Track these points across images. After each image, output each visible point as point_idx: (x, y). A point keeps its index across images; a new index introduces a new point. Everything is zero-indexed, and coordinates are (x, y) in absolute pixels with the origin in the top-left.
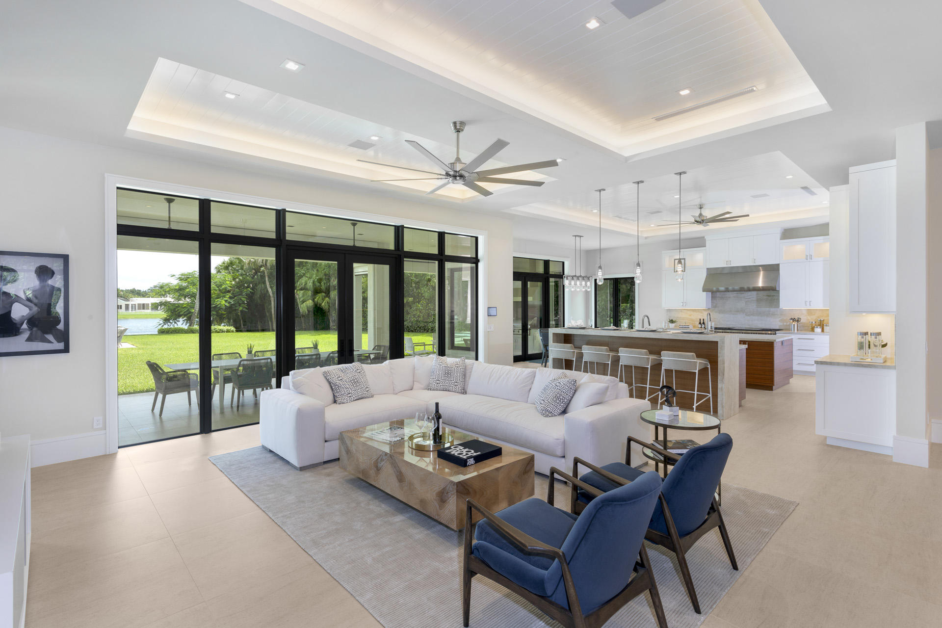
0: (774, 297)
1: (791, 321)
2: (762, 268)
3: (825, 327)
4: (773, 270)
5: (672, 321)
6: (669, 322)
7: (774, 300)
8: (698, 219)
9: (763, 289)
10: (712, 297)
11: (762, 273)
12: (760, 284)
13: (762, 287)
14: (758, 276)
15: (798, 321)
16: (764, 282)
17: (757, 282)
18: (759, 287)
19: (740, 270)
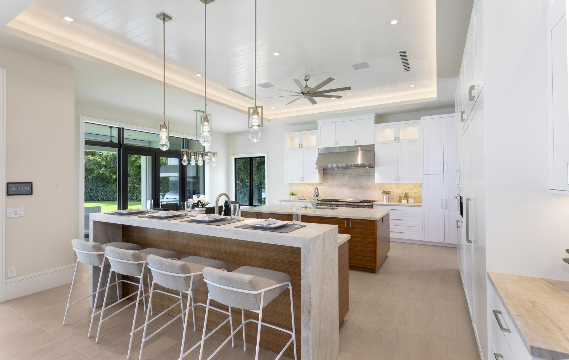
0: (370, 173)
1: (384, 194)
2: (361, 149)
3: (409, 199)
4: (369, 150)
5: (293, 194)
6: (290, 194)
7: (370, 175)
8: (305, 91)
9: (363, 166)
10: (324, 173)
11: (360, 153)
12: (359, 161)
13: (360, 164)
14: (357, 155)
15: (388, 194)
16: (362, 160)
17: (357, 160)
18: (358, 164)
19: (346, 150)
